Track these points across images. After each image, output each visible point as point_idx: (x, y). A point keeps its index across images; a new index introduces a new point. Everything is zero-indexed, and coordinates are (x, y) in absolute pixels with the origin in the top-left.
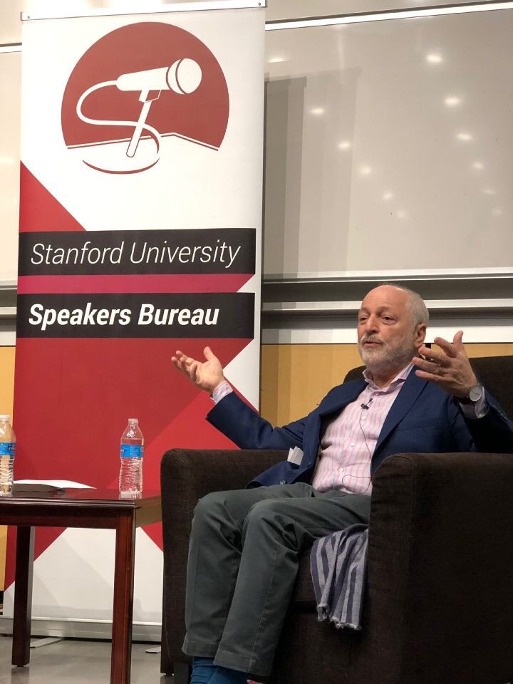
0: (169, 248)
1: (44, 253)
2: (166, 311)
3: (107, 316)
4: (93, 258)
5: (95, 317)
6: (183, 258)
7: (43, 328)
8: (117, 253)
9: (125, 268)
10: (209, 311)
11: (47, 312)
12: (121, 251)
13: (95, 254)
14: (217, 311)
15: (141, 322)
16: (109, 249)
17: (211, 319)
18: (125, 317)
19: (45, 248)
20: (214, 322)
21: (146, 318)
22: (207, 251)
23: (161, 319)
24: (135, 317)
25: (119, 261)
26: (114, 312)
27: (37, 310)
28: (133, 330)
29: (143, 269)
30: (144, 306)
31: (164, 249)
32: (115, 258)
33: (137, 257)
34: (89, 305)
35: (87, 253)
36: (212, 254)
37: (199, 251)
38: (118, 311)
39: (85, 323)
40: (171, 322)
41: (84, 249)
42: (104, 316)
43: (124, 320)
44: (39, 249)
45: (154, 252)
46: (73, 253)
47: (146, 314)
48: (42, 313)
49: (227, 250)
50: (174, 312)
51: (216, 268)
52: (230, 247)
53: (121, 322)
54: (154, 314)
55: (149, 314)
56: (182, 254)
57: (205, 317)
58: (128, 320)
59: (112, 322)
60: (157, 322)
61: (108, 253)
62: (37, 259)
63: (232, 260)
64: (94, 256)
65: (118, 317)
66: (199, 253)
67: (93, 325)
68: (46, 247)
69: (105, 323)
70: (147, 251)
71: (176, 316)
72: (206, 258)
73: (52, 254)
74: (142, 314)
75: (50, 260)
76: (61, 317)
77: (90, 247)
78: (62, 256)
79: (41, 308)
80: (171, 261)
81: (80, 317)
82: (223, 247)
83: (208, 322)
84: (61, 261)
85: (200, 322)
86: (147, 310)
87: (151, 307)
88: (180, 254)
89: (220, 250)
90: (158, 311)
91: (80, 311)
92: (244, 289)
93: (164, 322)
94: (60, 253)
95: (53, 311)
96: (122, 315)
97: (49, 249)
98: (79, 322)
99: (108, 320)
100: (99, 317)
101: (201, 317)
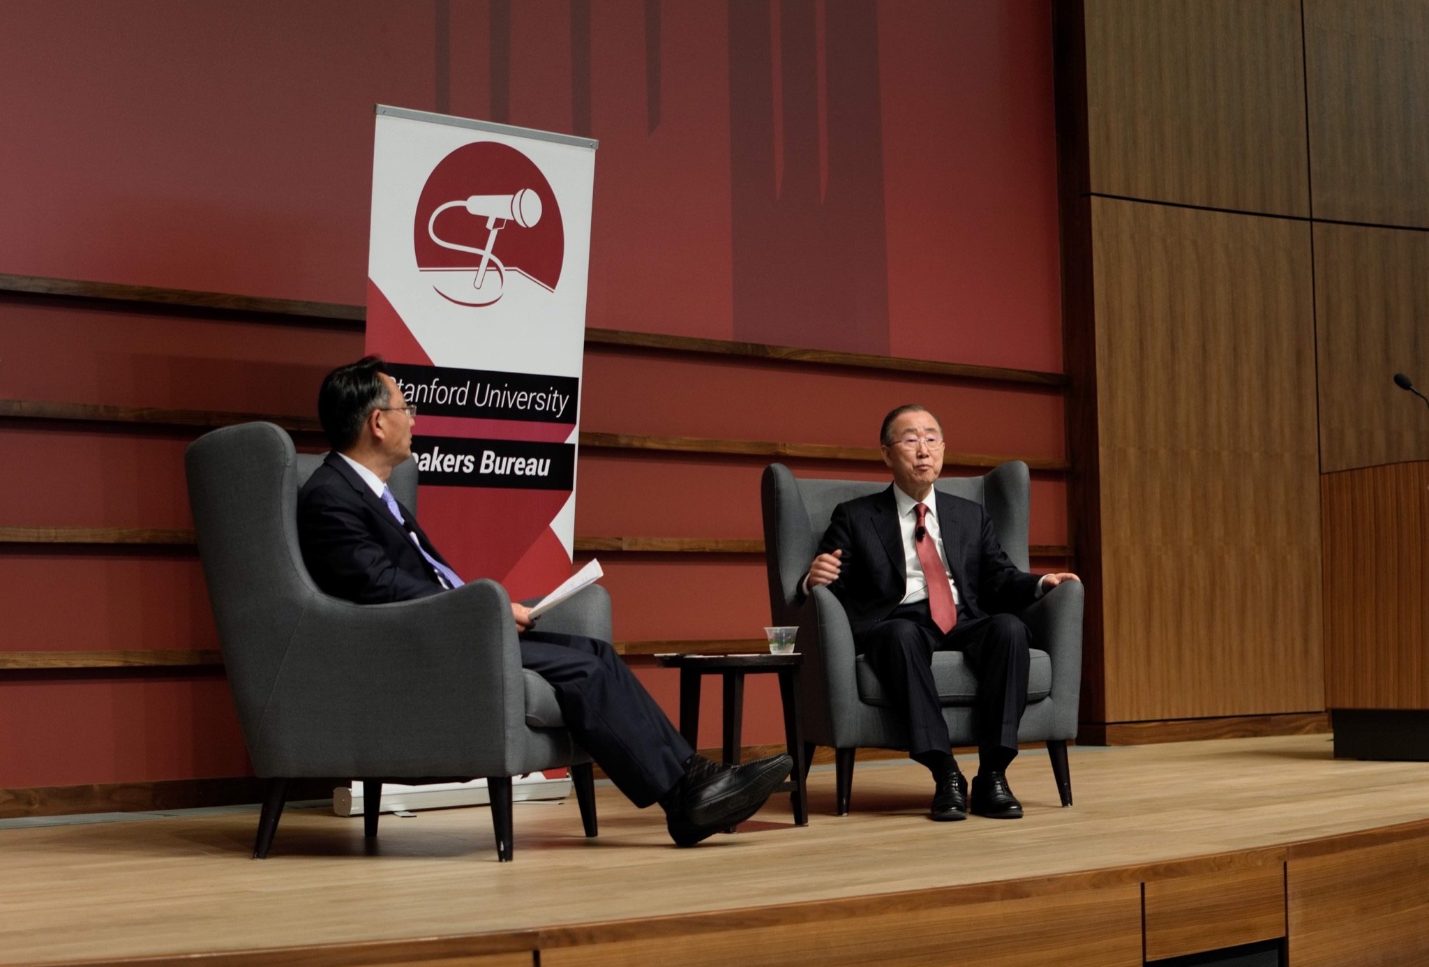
0: (509, 393)
2: (505, 459)
3: (452, 463)
4: (441, 398)
5: (442, 462)
6: (521, 404)
8: (462, 394)
9: (470, 411)
10: (541, 461)
12: (467, 391)
13: (442, 392)
14: (548, 462)
15: (483, 470)
16: (456, 388)
17: (543, 470)
18: (469, 464)
20: (546, 473)
21: (487, 466)
22: (541, 398)
23: (500, 468)
24: (477, 464)
25: (464, 403)
26: (460, 458)
28: (475, 479)
29: (486, 414)
30: (486, 453)
31: (505, 393)
32: (461, 400)
33: (480, 401)
34: (436, 449)
35: (435, 390)
36: (546, 401)
37: (534, 398)
38: (463, 457)
39: (432, 469)
40: (508, 472)
41: (433, 387)
42: (450, 463)
43: (468, 468)
45: (496, 396)
46: (423, 390)
47: (488, 462)
49: (558, 398)
50: (511, 460)
51: (548, 416)
52: (561, 396)
53: (465, 469)
54: (494, 462)
55: (490, 462)
56: (520, 399)
57: (538, 467)
58: (472, 467)
59: (457, 470)
60: (497, 472)
61: (455, 392)
63: (562, 409)
64: (442, 395)
65: (462, 463)
66: (534, 400)
67: (439, 472)
69: (451, 470)
70: (491, 394)
71: (513, 464)
72: (540, 405)
74: (484, 461)
77: (438, 384)
78: (412, 393)
80: (510, 406)
81: (427, 462)
82: (556, 395)
83: (540, 473)
85: (533, 473)
86: (489, 457)
87: (492, 454)
88: (519, 399)
89: (552, 398)
90: (498, 460)
91: (428, 456)
92: (569, 441)
93: (502, 471)
94: (410, 389)
96: (466, 462)
98: (427, 468)
99: (454, 467)
100: (446, 463)
101: (534, 467)
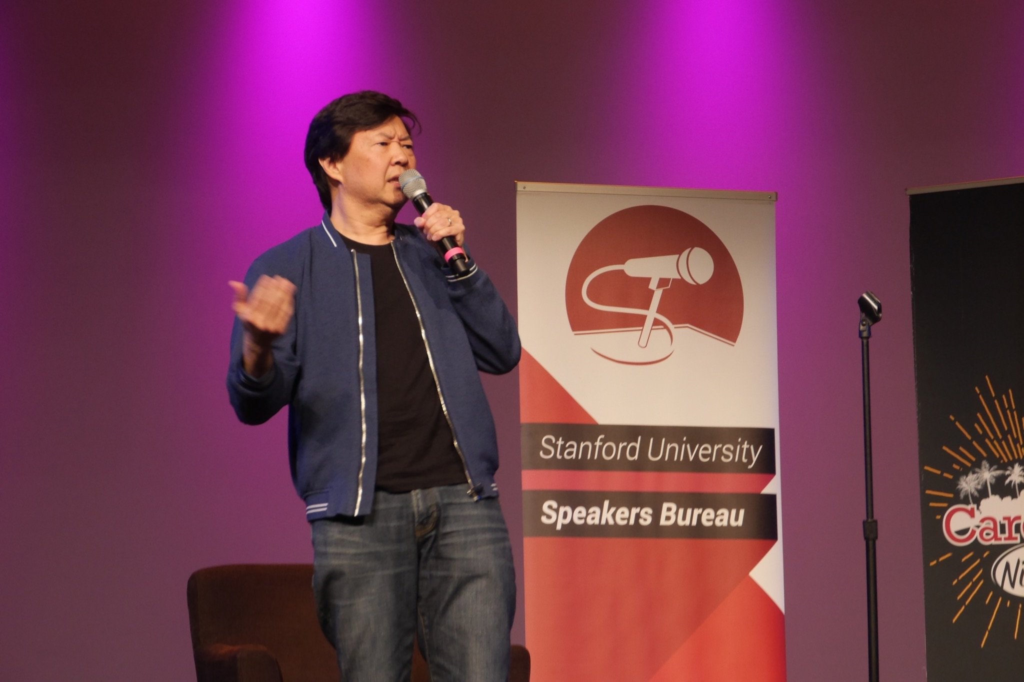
0: (688, 446)
1: (555, 446)
2: (689, 511)
3: (626, 515)
4: (609, 454)
5: (614, 515)
6: (704, 456)
7: (559, 527)
8: (633, 449)
9: (641, 465)
10: (734, 512)
11: (562, 510)
12: (638, 446)
13: (609, 448)
14: (742, 512)
15: (663, 522)
16: (625, 444)
17: (737, 519)
18: (646, 516)
19: (556, 442)
20: (740, 523)
21: (668, 518)
22: (728, 449)
23: (684, 518)
24: (656, 516)
25: (636, 457)
26: (635, 511)
27: (550, 507)
28: (655, 529)
29: (661, 467)
30: (665, 506)
31: (684, 446)
32: (632, 454)
33: (655, 453)
34: (606, 503)
35: (601, 448)
36: (734, 452)
37: (720, 449)
38: (638, 510)
39: (603, 522)
40: (694, 523)
41: (598, 443)
42: (623, 516)
43: (645, 520)
44: (549, 442)
45: (673, 449)
46: (586, 446)
47: (669, 514)
48: (557, 511)
49: (748, 450)
50: (697, 512)
51: (738, 467)
52: (752, 447)
53: (641, 522)
54: (677, 513)
55: (672, 514)
56: (703, 451)
57: (730, 517)
58: (649, 520)
59: (632, 522)
60: (681, 523)
61: (624, 448)
62: (547, 452)
63: (755, 459)
64: (609, 451)
65: (638, 516)
66: (720, 451)
67: (612, 525)
68: (557, 440)
69: (625, 522)
70: (667, 448)
71: (700, 516)
72: (727, 457)
73: (563, 448)
74: (664, 513)
75: (562, 453)
76: (578, 515)
77: (604, 441)
78: (575, 450)
79: (554, 504)
80: (691, 458)
81: (597, 515)
82: (745, 446)
83: (733, 523)
84: (574, 456)
85: (725, 523)
86: (669, 509)
87: (674, 506)
88: (701, 452)
89: (741, 450)
90: (681, 511)
91: (597, 510)
92: (766, 490)
93: (687, 522)
94: (572, 446)
95: (568, 509)
96: (642, 514)
97: (560, 442)
98: (596, 522)
99: (629, 519)
100: (618, 516)
101: (725, 517)
